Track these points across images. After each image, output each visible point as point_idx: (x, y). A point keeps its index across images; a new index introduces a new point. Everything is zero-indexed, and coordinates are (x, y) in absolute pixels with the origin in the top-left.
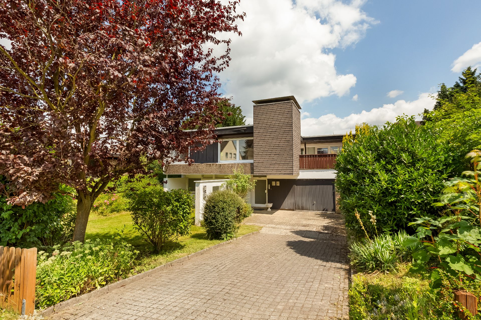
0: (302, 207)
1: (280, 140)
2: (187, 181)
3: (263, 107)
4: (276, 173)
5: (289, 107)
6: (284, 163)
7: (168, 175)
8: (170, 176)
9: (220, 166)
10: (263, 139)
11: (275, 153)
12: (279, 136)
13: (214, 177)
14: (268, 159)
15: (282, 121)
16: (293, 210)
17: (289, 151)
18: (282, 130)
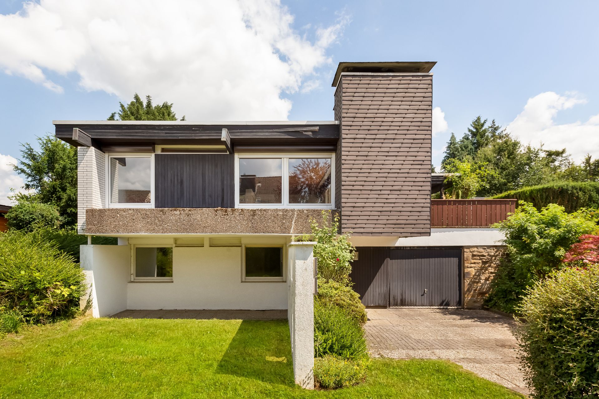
0: (402, 300)
1: (404, 158)
2: (133, 253)
3: (365, 81)
4: (391, 230)
5: (425, 86)
6: (410, 209)
7: (92, 237)
8: (97, 241)
9: (254, 215)
10: (366, 153)
11: (391, 188)
12: (402, 149)
13: (207, 244)
14: (374, 200)
15: (408, 116)
16: (384, 307)
17: (422, 184)
18: (408, 137)
